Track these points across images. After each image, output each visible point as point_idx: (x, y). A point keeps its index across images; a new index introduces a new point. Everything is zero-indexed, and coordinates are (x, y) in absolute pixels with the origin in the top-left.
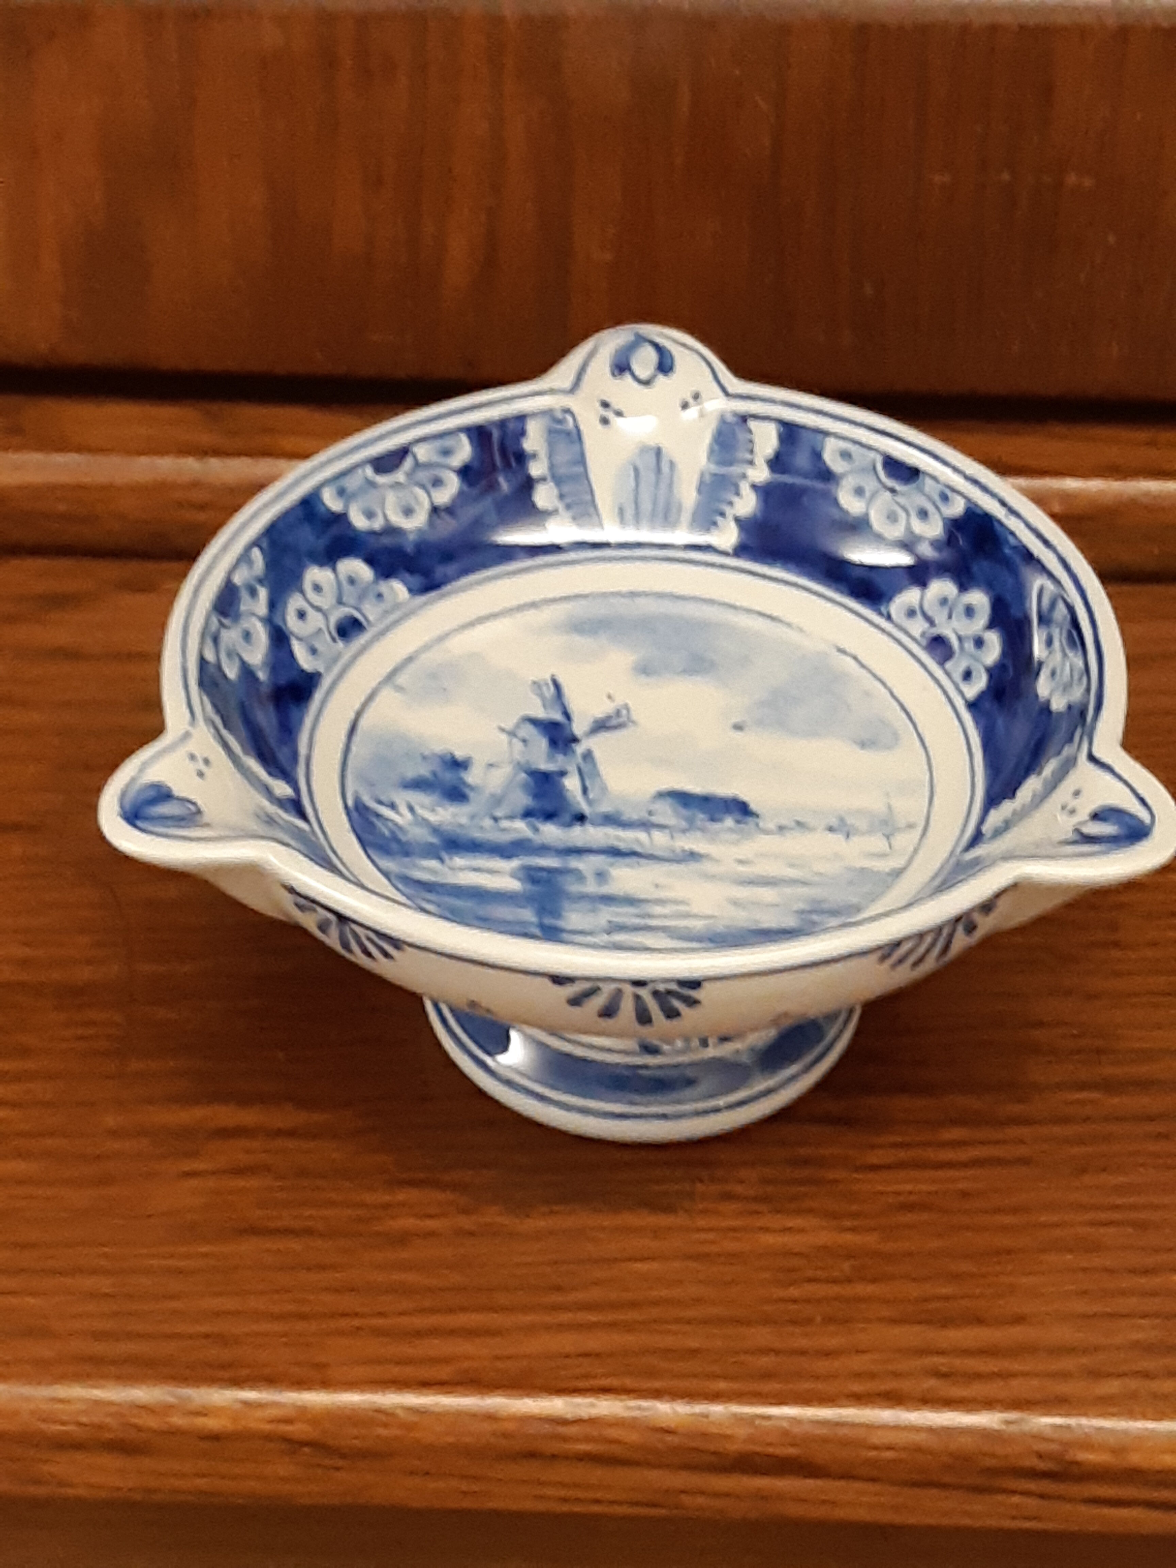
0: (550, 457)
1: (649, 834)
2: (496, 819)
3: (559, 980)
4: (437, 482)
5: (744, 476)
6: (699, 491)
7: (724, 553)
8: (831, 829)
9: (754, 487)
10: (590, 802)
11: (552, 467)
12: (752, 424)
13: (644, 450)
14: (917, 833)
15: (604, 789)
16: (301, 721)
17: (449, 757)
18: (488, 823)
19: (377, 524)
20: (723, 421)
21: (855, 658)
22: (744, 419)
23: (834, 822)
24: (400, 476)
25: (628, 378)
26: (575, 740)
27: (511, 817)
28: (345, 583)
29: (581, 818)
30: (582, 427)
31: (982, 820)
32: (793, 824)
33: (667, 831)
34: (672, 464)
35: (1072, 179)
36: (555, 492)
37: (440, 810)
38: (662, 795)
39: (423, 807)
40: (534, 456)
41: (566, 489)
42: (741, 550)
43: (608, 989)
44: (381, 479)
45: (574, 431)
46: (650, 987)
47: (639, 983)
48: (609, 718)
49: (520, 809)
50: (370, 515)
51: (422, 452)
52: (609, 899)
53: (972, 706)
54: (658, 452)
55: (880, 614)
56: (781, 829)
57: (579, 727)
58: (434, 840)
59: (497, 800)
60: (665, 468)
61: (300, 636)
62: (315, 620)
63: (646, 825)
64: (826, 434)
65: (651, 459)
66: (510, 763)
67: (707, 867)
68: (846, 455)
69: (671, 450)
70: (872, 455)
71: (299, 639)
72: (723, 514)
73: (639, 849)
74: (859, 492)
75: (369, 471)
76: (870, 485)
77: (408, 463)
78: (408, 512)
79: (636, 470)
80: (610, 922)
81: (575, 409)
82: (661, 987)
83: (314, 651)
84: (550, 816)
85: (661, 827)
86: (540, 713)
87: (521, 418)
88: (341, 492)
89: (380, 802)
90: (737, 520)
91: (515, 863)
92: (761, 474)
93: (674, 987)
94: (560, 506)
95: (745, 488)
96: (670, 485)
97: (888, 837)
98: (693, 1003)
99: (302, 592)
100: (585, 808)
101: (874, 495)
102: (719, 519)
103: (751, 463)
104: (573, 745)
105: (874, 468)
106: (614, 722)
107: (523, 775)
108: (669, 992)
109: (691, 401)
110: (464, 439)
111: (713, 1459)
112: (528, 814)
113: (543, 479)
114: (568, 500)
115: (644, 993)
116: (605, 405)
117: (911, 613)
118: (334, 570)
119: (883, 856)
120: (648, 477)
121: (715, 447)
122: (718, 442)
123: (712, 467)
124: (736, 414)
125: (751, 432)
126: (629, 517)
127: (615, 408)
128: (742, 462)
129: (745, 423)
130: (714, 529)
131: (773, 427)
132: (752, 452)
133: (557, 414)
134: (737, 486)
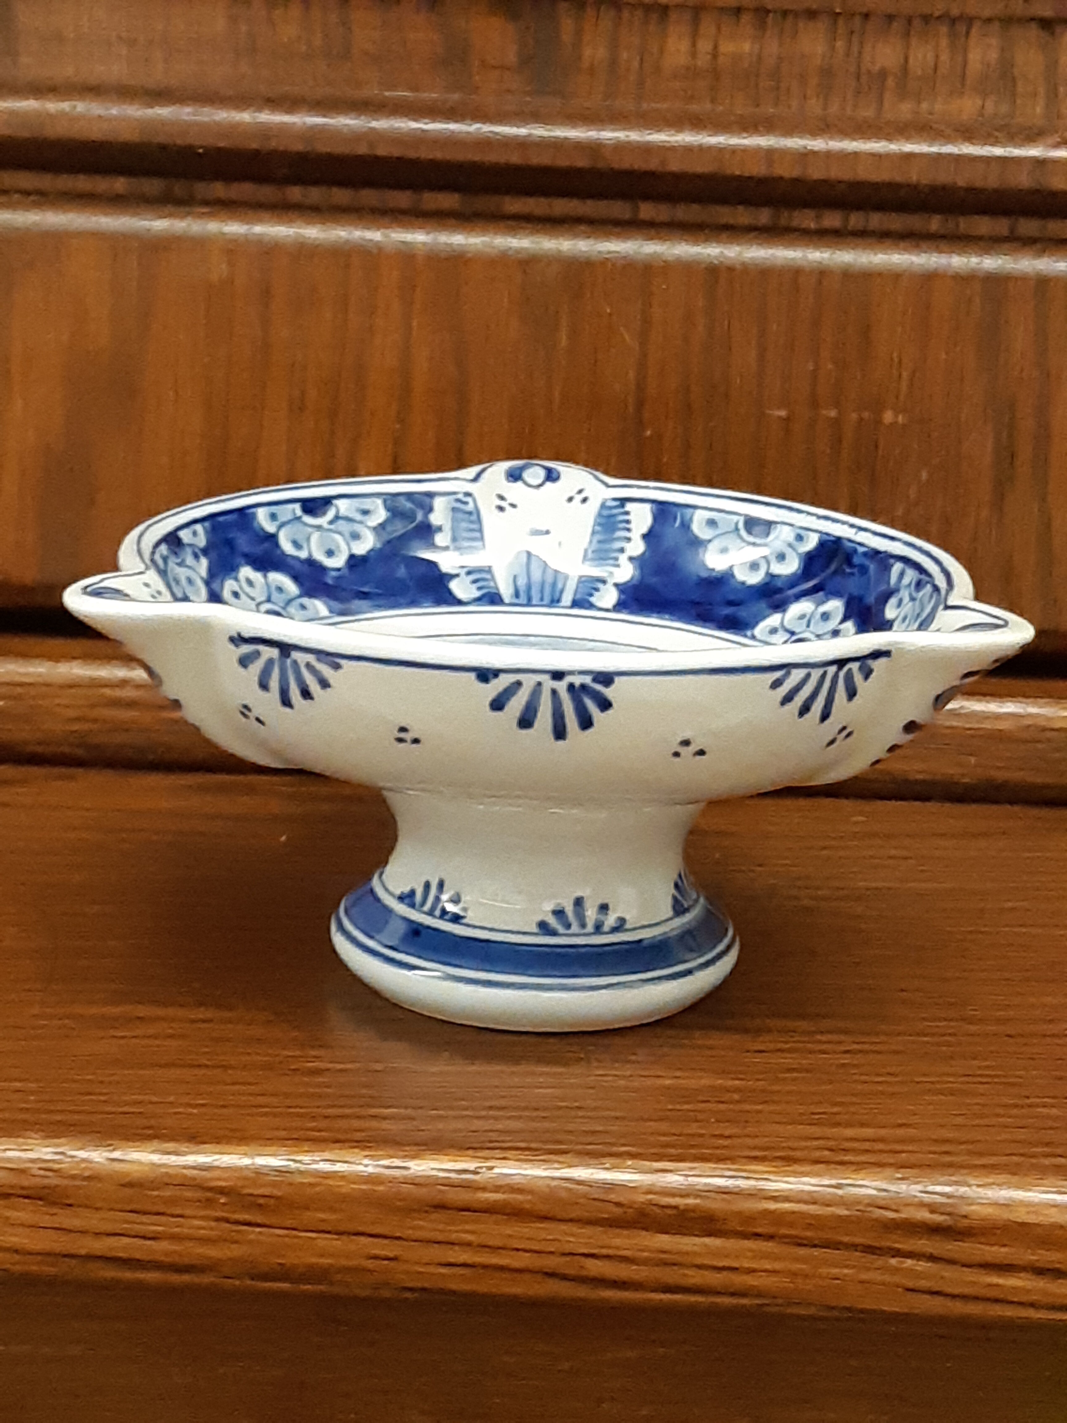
0: (453, 530)
3: (485, 675)
4: (356, 536)
7: (607, 610)
12: (629, 506)
13: (534, 532)
19: (303, 555)
20: (603, 506)
22: (623, 501)
24: (323, 521)
25: (519, 484)
28: (273, 589)
30: (481, 511)
34: (560, 542)
35: (888, 417)
36: (456, 559)
40: (440, 529)
41: (466, 556)
42: (620, 606)
43: (529, 681)
44: (308, 519)
45: (474, 511)
46: (569, 679)
47: (558, 675)
50: (297, 545)
51: (343, 507)
54: (547, 534)
55: (746, 636)
64: (695, 507)
68: (712, 523)
70: (735, 518)
72: (604, 582)
74: (725, 550)
75: (298, 509)
76: (733, 543)
77: (331, 512)
78: (329, 553)
81: (476, 495)
82: (577, 680)
87: (430, 496)
88: (273, 517)
90: (616, 585)
92: (637, 547)
93: (587, 680)
94: (462, 572)
95: (623, 559)
98: (605, 705)
99: (237, 580)
101: (736, 550)
102: (600, 586)
103: (629, 539)
105: (737, 529)
108: (583, 687)
109: (576, 496)
110: (380, 504)
111: (618, 1211)
113: (446, 548)
114: (469, 568)
115: (562, 686)
116: (501, 498)
117: (774, 631)
118: (265, 577)
121: (598, 528)
122: (599, 524)
123: (595, 546)
124: (615, 499)
125: (627, 513)
126: (522, 582)
127: (510, 501)
128: (619, 539)
129: (622, 506)
130: (596, 594)
131: (647, 507)
132: (629, 530)
133: (460, 496)
134: (616, 559)
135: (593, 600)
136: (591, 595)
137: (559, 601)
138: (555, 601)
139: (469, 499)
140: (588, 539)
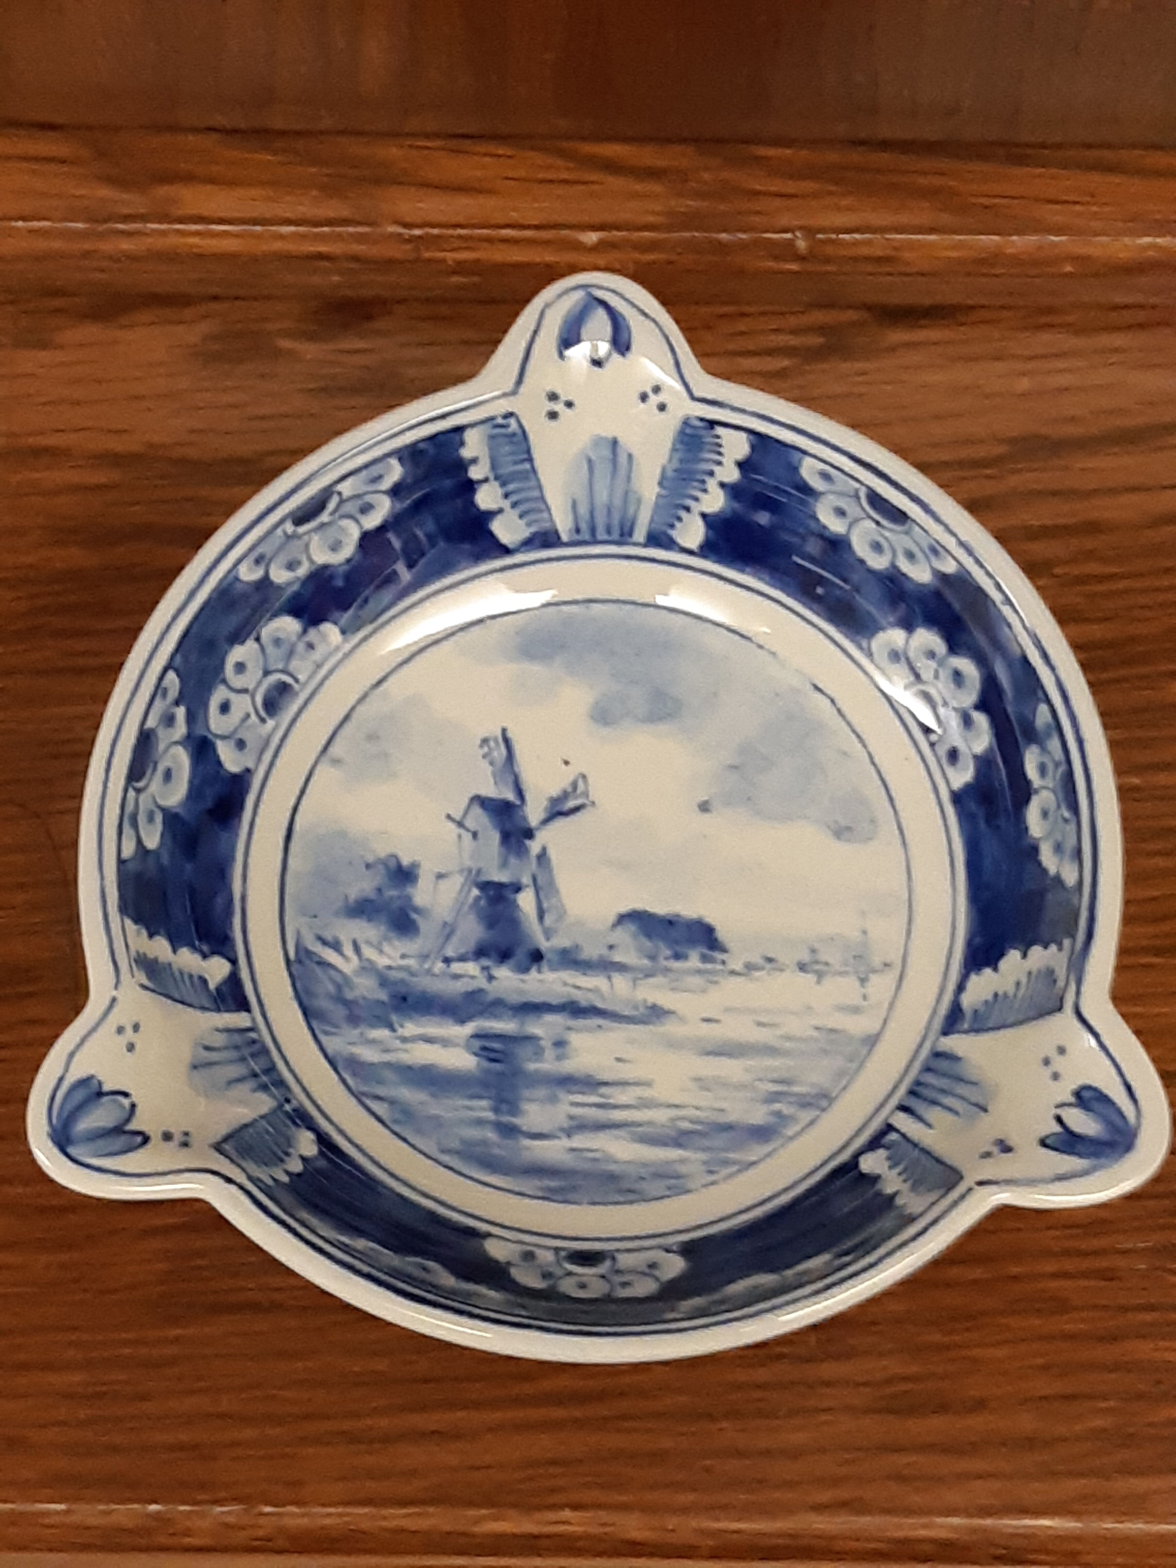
0: (493, 459)
1: (609, 978)
2: (447, 961)
4: (366, 509)
5: (711, 474)
6: (660, 484)
7: (690, 552)
8: (802, 967)
9: (722, 485)
10: (548, 934)
11: (493, 467)
12: (720, 431)
13: (598, 441)
14: (893, 975)
15: (562, 914)
16: (233, 848)
17: (392, 864)
18: (439, 966)
19: (303, 572)
20: (686, 423)
21: (833, 701)
22: (712, 424)
23: (806, 957)
24: (324, 517)
26: (529, 834)
27: (462, 959)
28: (270, 648)
29: (537, 957)
30: (527, 428)
31: (961, 988)
32: (761, 962)
33: (629, 976)
34: (630, 456)
36: (500, 491)
37: (386, 948)
38: (623, 919)
39: (369, 943)
40: (474, 461)
41: (511, 487)
42: (708, 549)
44: (303, 529)
45: (519, 431)
48: (565, 796)
49: (470, 945)
50: (293, 567)
51: (346, 488)
52: (568, 1082)
53: (957, 798)
54: (615, 443)
55: (860, 647)
56: (750, 967)
57: (534, 813)
58: (383, 996)
59: (448, 931)
60: (623, 459)
61: (226, 734)
62: (241, 705)
63: (606, 966)
64: (805, 453)
65: (607, 453)
66: (461, 871)
67: (670, 1028)
68: (826, 476)
69: (630, 441)
70: (856, 484)
71: (223, 738)
72: (688, 509)
73: (600, 1005)
74: (841, 513)
75: (289, 527)
76: (852, 509)
77: (332, 505)
78: (335, 547)
79: (590, 461)
80: (571, 1118)
81: (519, 411)
83: (241, 744)
84: (504, 956)
85: (622, 968)
86: (490, 790)
87: (459, 430)
88: (258, 561)
89: (325, 943)
90: (704, 516)
91: (470, 1028)
92: (732, 474)
94: (506, 504)
95: (712, 484)
96: (629, 479)
97: (863, 981)
99: (224, 681)
100: (544, 945)
101: (856, 521)
102: (683, 514)
103: (719, 463)
104: (528, 842)
105: (858, 497)
106: (571, 804)
107: (475, 892)
109: (651, 394)
110: (394, 462)
112: (480, 952)
113: (486, 480)
114: (514, 498)
116: (553, 397)
117: (895, 657)
118: (258, 639)
119: (856, 1010)
120: (602, 471)
121: (678, 446)
122: (682, 442)
123: (675, 464)
124: (702, 419)
125: (718, 437)
126: (583, 510)
127: (563, 398)
128: (707, 460)
129: (712, 428)
130: (678, 525)
131: (743, 435)
132: (720, 454)
133: (500, 421)
134: (703, 482)
135: (674, 533)
136: (672, 526)
137: (630, 534)
138: (625, 535)
139: (512, 422)
140: (667, 456)
